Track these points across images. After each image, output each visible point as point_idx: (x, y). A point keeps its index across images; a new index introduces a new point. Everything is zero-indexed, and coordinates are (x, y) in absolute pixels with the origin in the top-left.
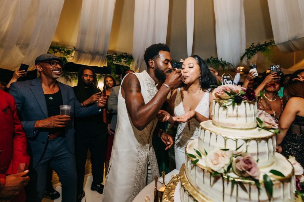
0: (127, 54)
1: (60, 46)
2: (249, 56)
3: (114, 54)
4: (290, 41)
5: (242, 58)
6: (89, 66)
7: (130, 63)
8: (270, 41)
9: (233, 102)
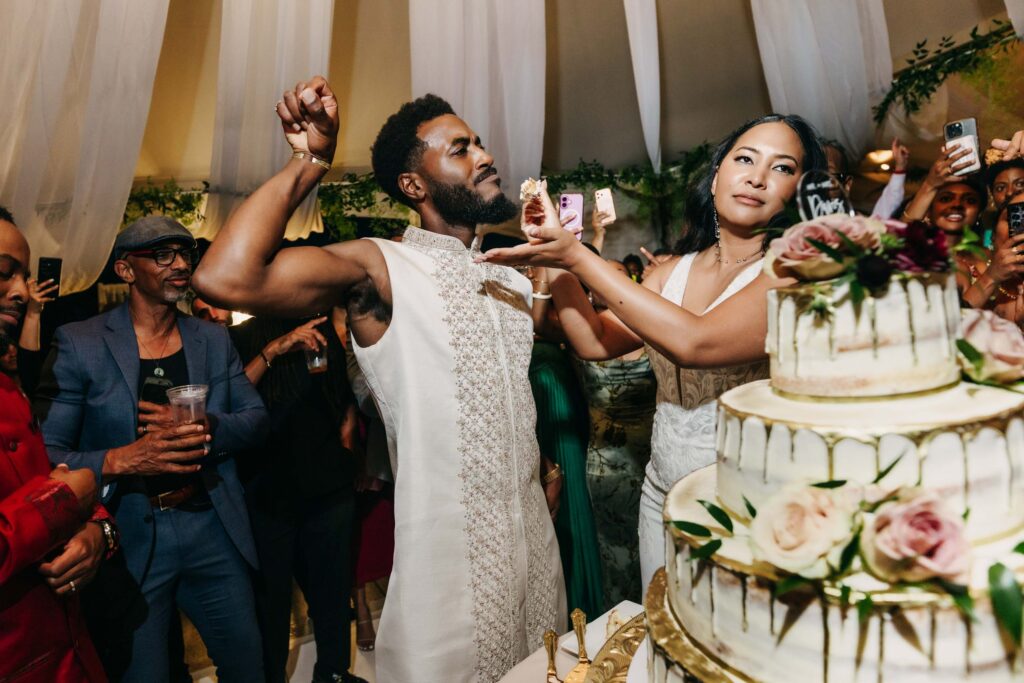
1: (161, 187)
2: (910, 98)
3: (343, 180)
5: (881, 113)
8: (996, 27)
9: (853, 285)
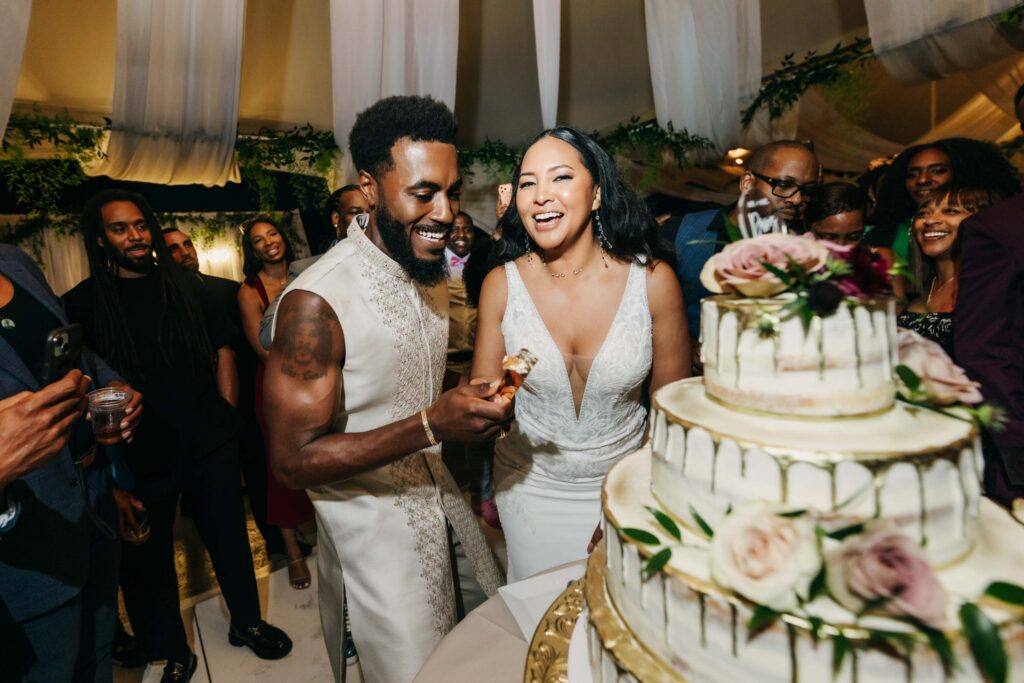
0: (311, 128)
1: (52, 116)
2: (775, 105)
3: (260, 134)
4: (930, 36)
5: (748, 117)
6: (172, 184)
7: (328, 165)
8: (854, 42)
